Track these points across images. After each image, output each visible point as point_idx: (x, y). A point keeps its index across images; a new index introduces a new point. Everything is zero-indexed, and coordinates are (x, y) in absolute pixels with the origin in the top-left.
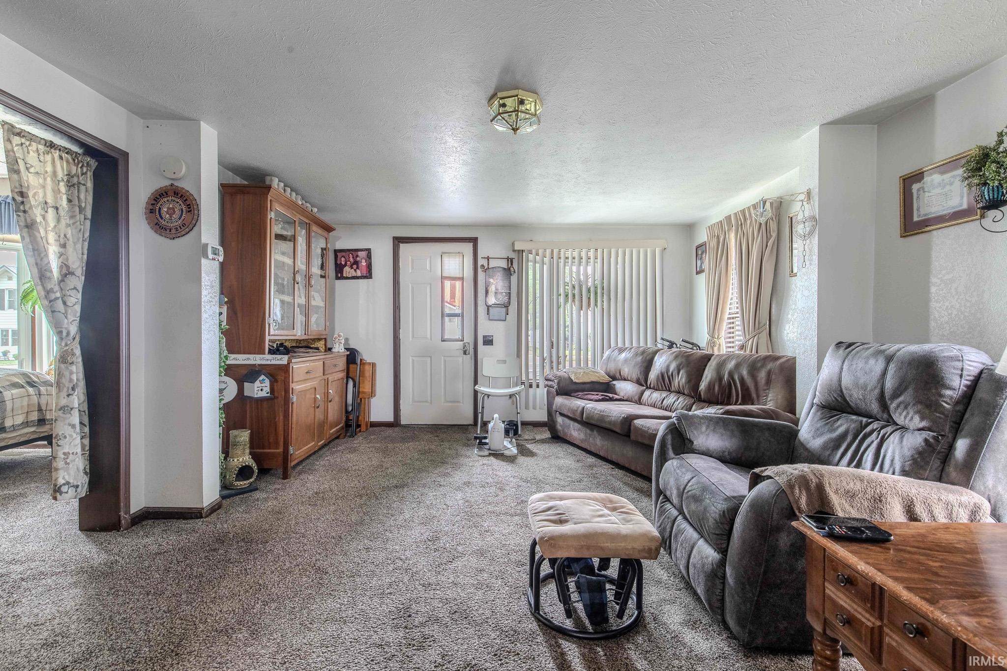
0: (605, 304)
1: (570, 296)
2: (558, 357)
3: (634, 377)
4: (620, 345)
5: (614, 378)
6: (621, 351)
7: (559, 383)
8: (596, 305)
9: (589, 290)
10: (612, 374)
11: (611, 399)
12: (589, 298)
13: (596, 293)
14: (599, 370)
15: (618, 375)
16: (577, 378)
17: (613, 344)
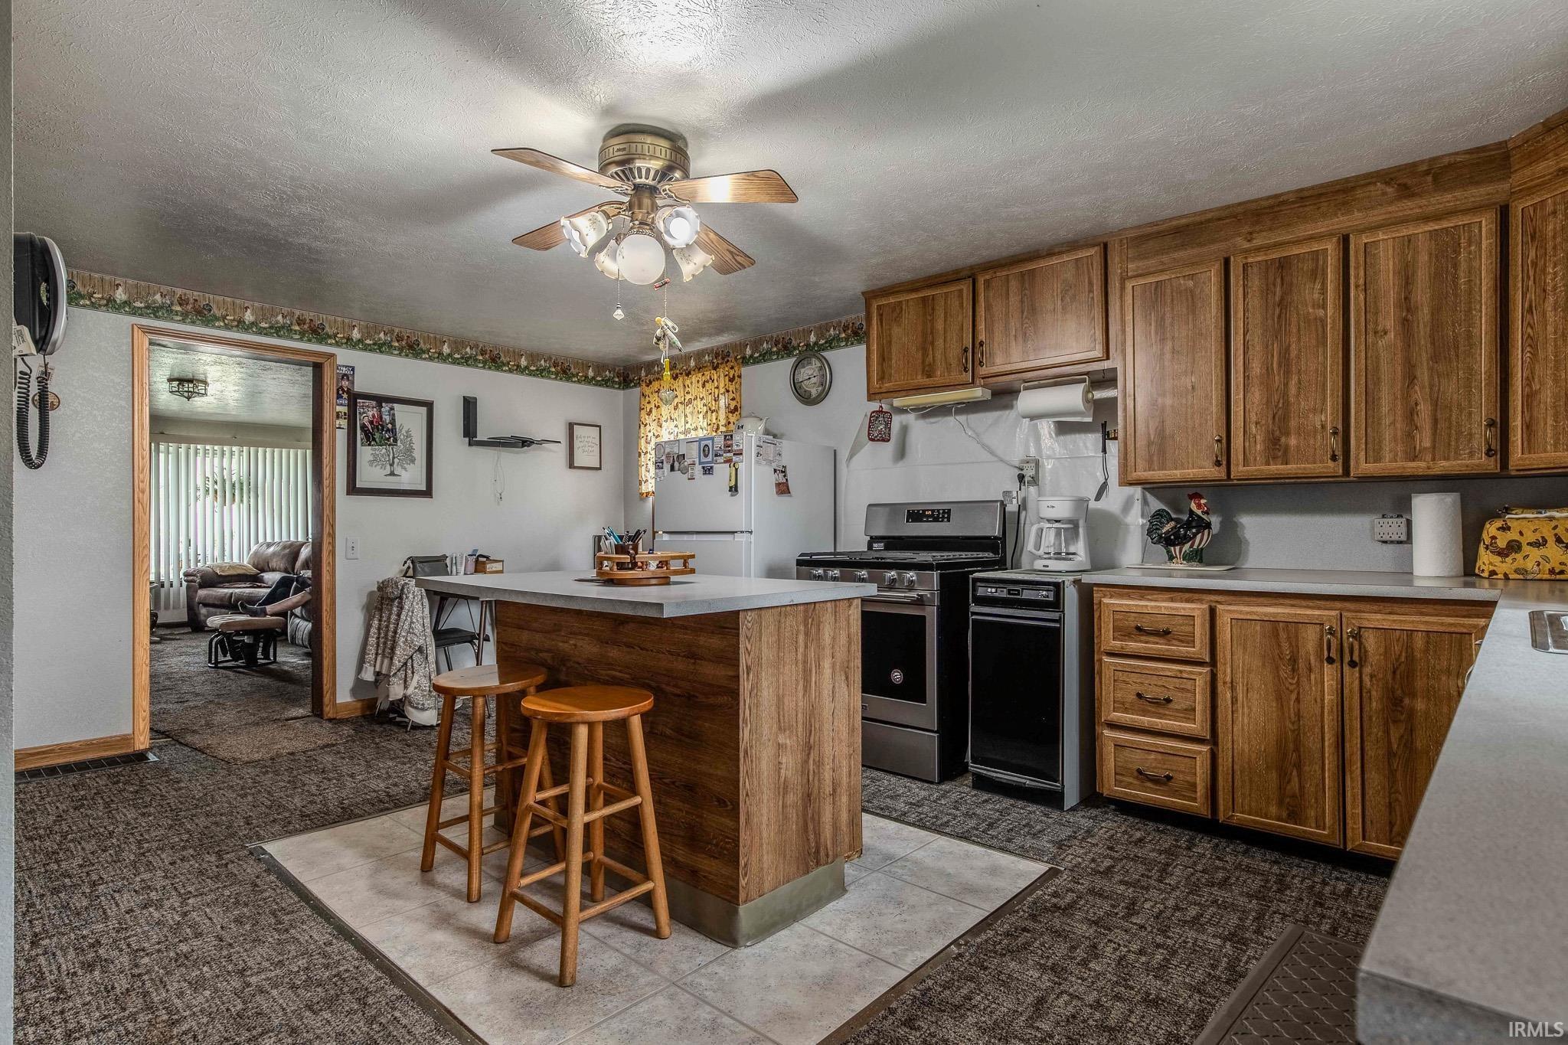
0: (252, 500)
1: (211, 491)
2: (197, 555)
3: (282, 566)
4: (269, 540)
5: (263, 571)
6: (269, 545)
7: (201, 577)
8: (242, 501)
9: (233, 485)
10: (259, 567)
11: (260, 587)
12: (234, 495)
13: (242, 489)
14: (245, 563)
15: (266, 568)
16: (223, 571)
17: (261, 540)
